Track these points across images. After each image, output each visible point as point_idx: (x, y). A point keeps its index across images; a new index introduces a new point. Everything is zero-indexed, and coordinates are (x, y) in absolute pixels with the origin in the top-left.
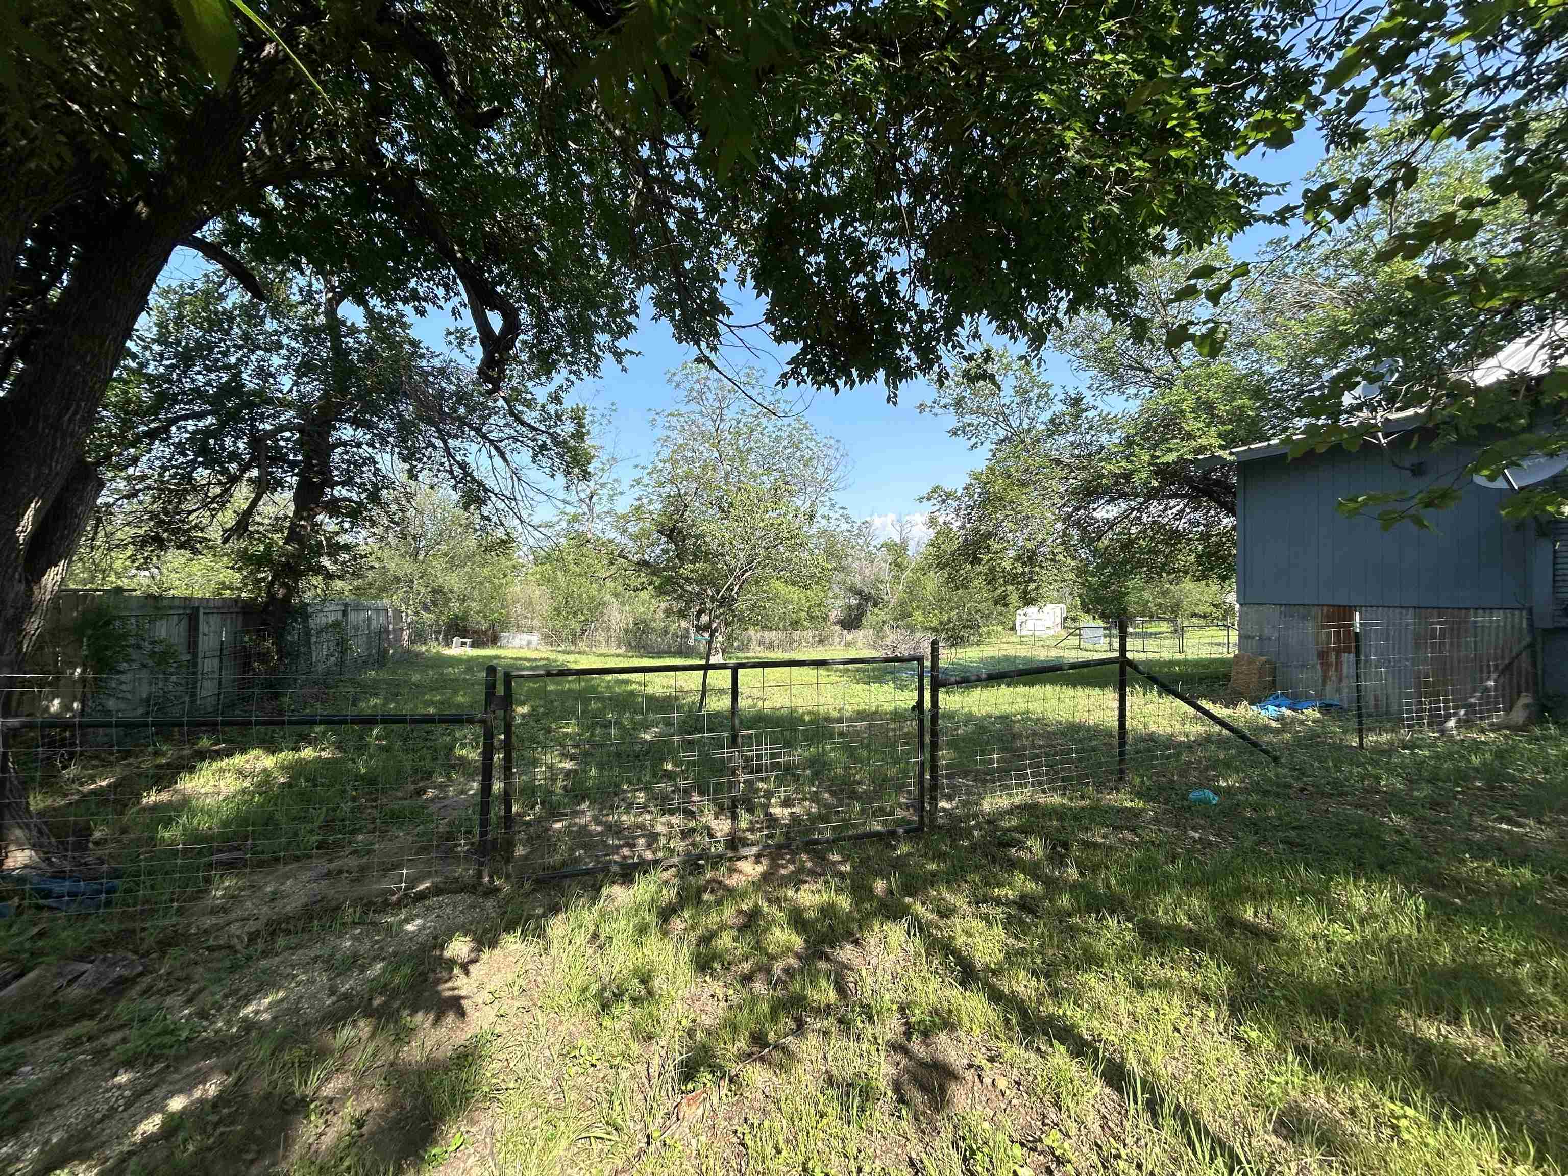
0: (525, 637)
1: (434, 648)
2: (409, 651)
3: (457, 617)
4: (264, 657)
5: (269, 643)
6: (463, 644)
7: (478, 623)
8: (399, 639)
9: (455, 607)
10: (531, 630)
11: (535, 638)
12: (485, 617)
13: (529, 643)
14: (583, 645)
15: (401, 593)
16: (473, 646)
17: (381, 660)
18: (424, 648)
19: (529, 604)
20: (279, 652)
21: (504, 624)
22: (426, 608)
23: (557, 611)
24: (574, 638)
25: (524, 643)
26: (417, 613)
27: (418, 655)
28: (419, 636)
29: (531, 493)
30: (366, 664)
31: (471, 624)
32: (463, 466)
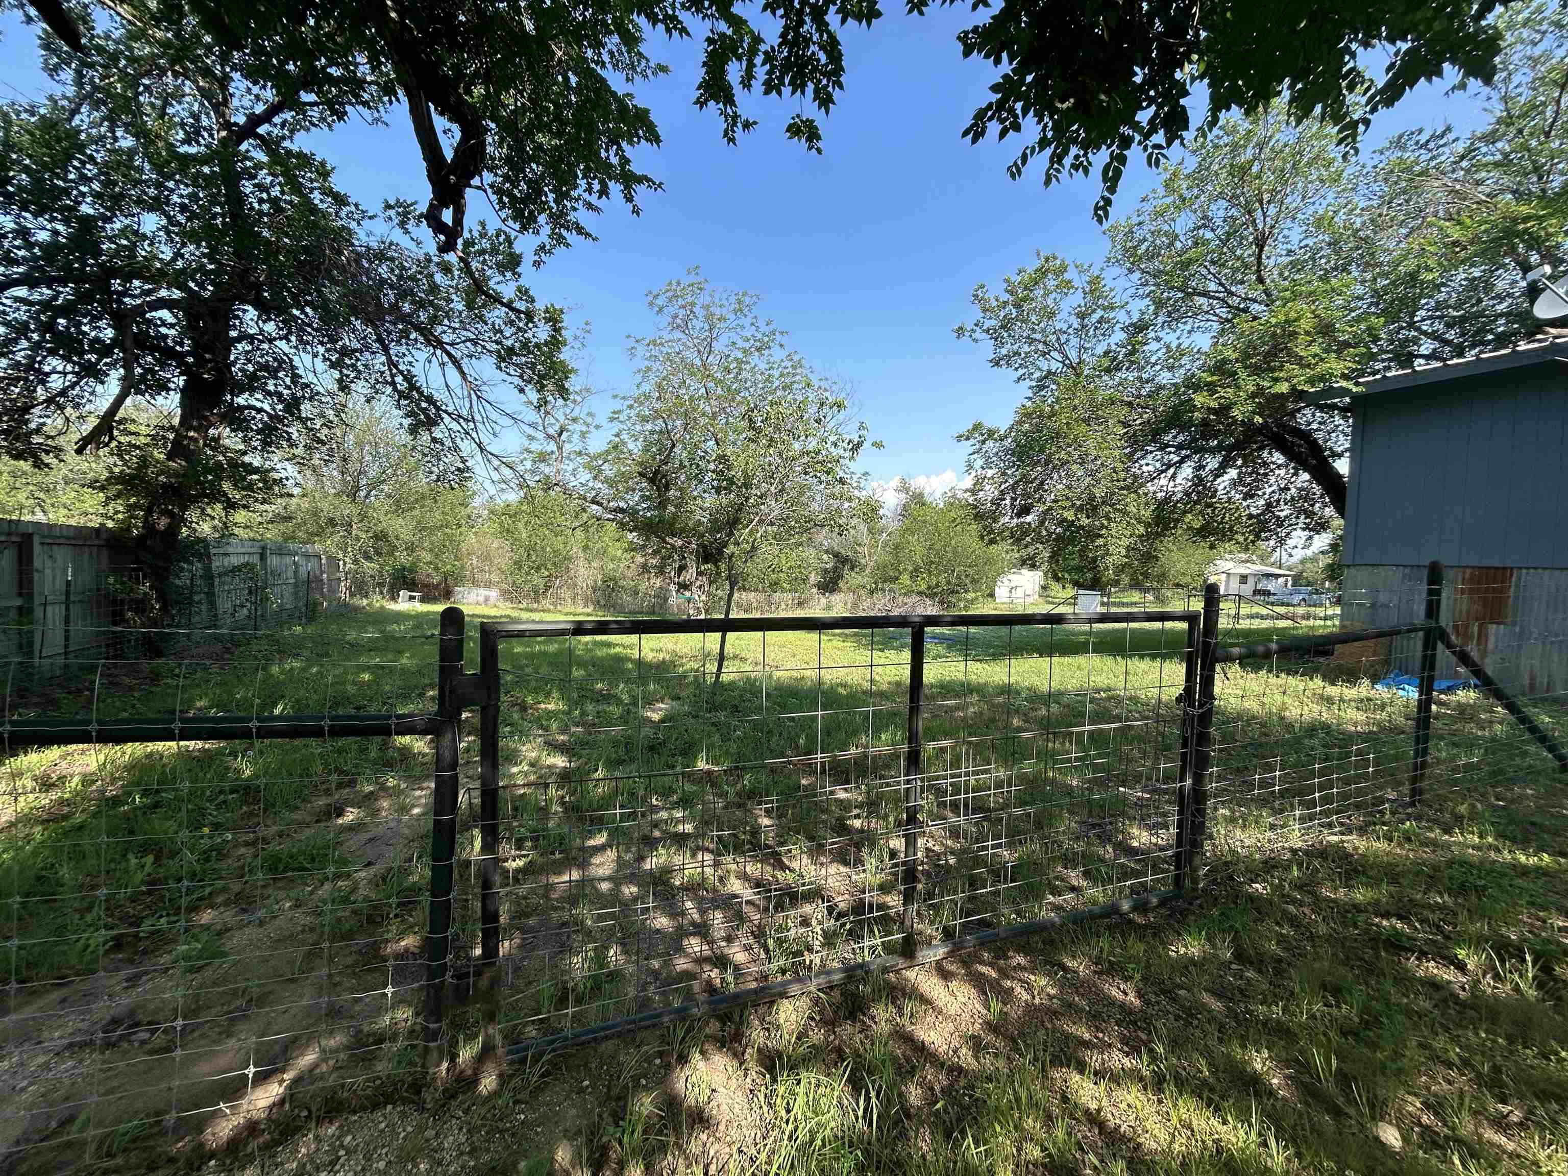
0: (483, 592)
1: (378, 602)
2: (346, 605)
3: (404, 569)
4: (141, 606)
5: (145, 587)
6: (412, 598)
7: (428, 575)
8: (333, 591)
9: (403, 558)
10: (488, 585)
11: (494, 594)
12: (436, 569)
13: (487, 600)
14: (545, 603)
15: (337, 538)
16: (423, 600)
17: (310, 613)
18: (365, 602)
19: (486, 557)
20: (161, 598)
21: (459, 580)
22: (368, 558)
23: (518, 565)
24: (536, 595)
25: (481, 599)
26: (356, 561)
27: (357, 609)
28: (360, 587)
29: (494, 415)
30: (292, 617)
31: (421, 577)
32: (409, 378)
